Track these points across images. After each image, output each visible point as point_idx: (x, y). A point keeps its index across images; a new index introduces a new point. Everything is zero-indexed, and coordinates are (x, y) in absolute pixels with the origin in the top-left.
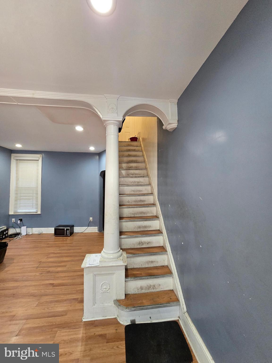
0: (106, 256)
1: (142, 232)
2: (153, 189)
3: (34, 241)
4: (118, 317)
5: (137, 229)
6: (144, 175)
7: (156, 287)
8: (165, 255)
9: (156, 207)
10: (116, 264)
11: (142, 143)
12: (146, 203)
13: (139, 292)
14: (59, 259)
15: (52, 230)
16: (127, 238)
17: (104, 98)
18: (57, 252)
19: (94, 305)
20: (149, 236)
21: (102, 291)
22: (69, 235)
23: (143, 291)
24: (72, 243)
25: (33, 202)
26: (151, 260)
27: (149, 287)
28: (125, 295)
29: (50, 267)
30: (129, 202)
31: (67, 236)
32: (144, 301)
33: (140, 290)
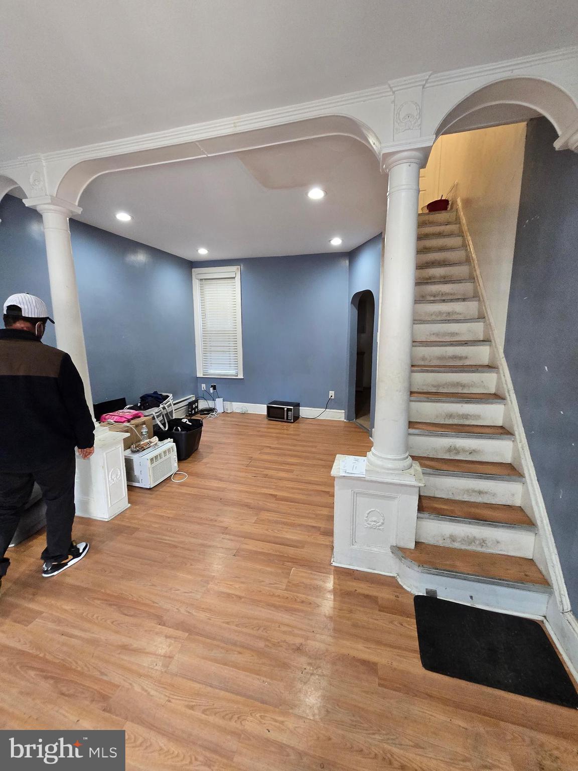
0: (379, 462)
1: (455, 427)
2: (491, 329)
3: (237, 423)
4: (398, 577)
5: (444, 419)
6: (464, 294)
7: (489, 544)
8: (518, 483)
9: (498, 373)
10: (399, 481)
11: (462, 214)
12: (468, 363)
13: (447, 545)
14: (280, 459)
15: (262, 409)
16: (420, 435)
17: (388, 92)
18: (274, 446)
19: (353, 545)
20: (477, 438)
21: (368, 523)
22: (292, 421)
23: (457, 545)
24: (298, 435)
25: (230, 356)
26: (477, 489)
27: (472, 540)
28: (416, 542)
29: (266, 469)
30: (423, 359)
31: (288, 421)
32: (458, 563)
33: (449, 541)
